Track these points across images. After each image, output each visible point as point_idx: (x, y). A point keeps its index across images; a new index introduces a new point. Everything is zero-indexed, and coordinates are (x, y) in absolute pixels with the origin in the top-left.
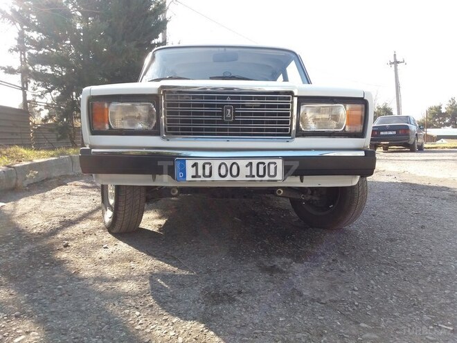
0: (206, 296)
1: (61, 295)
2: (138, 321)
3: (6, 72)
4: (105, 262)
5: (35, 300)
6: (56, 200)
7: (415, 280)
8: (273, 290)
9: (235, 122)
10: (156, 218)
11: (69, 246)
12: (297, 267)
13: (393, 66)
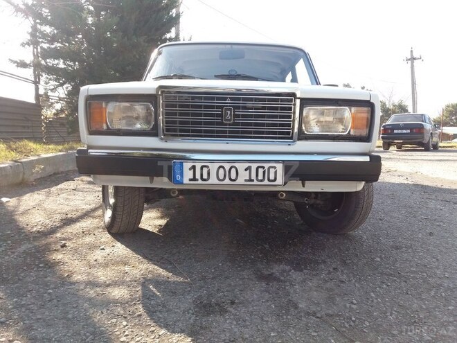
0: (197, 306)
1: (50, 301)
2: (124, 332)
3: (18, 66)
4: (100, 265)
5: (22, 306)
6: (61, 196)
7: (418, 293)
8: (268, 301)
9: (235, 124)
10: (158, 218)
11: (66, 247)
12: (296, 276)
13: (410, 62)
